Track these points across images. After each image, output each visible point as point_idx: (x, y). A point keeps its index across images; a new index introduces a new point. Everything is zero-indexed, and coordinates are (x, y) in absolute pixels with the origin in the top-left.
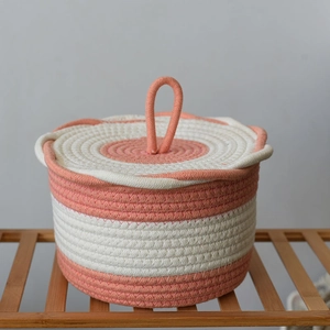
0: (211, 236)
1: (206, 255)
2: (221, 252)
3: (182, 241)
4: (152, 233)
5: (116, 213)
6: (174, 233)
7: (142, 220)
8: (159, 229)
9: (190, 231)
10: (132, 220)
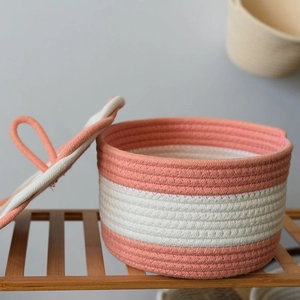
0: (224, 214)
1: (218, 232)
2: (234, 231)
3: (194, 215)
4: (166, 204)
5: (136, 182)
6: (186, 206)
7: (157, 191)
8: (172, 201)
9: (202, 207)
10: (149, 190)
